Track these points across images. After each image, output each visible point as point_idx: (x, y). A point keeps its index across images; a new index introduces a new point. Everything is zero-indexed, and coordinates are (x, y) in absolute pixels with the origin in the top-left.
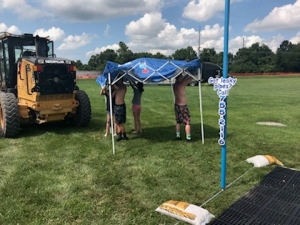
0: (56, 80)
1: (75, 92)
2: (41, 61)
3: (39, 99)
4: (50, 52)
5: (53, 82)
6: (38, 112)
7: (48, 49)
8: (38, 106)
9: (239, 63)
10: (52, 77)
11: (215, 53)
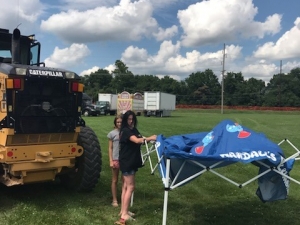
0: (46, 106)
1: (78, 130)
2: (21, 71)
3: (11, 141)
4: (34, 60)
5: (40, 110)
6: (9, 166)
7: (30, 56)
8: (10, 154)
9: (275, 94)
10: (40, 102)
11: (242, 78)
